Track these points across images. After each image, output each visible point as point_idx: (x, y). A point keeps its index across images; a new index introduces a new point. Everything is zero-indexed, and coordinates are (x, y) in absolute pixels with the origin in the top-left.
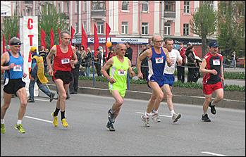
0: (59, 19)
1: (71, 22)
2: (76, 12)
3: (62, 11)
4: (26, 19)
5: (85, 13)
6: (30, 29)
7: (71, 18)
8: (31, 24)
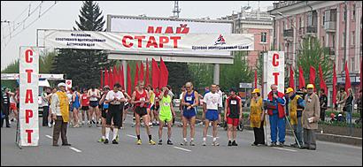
0: (323, 54)
1: (337, 59)
2: (343, 46)
3: (327, 45)
4: (271, 54)
5: (354, 48)
6: (274, 65)
7: (337, 53)
8: (276, 60)
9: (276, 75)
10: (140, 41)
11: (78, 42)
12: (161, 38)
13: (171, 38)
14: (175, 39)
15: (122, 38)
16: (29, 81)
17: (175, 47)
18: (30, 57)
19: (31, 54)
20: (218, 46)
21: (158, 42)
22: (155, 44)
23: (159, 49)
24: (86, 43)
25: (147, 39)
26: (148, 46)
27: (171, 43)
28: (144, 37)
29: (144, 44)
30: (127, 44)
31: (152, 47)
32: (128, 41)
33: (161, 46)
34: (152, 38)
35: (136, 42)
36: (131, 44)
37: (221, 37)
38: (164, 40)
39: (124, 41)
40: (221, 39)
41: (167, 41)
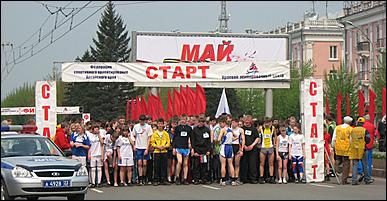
4: (307, 82)
6: (312, 95)
8: (314, 89)
9: (314, 105)
10: (165, 71)
11: (97, 75)
12: (188, 68)
13: (199, 68)
14: (204, 69)
15: (145, 69)
16: (46, 119)
17: (204, 77)
18: (47, 92)
19: (48, 89)
20: (250, 74)
21: (185, 72)
22: (181, 75)
23: (186, 80)
24: (107, 75)
25: (173, 70)
26: (174, 77)
27: (199, 73)
28: (169, 68)
29: (170, 75)
30: (152, 75)
31: (178, 79)
32: (152, 72)
33: (188, 76)
34: (178, 68)
35: (160, 73)
36: (156, 76)
37: (253, 65)
38: (191, 70)
39: (148, 72)
40: (253, 67)
41: (194, 72)
